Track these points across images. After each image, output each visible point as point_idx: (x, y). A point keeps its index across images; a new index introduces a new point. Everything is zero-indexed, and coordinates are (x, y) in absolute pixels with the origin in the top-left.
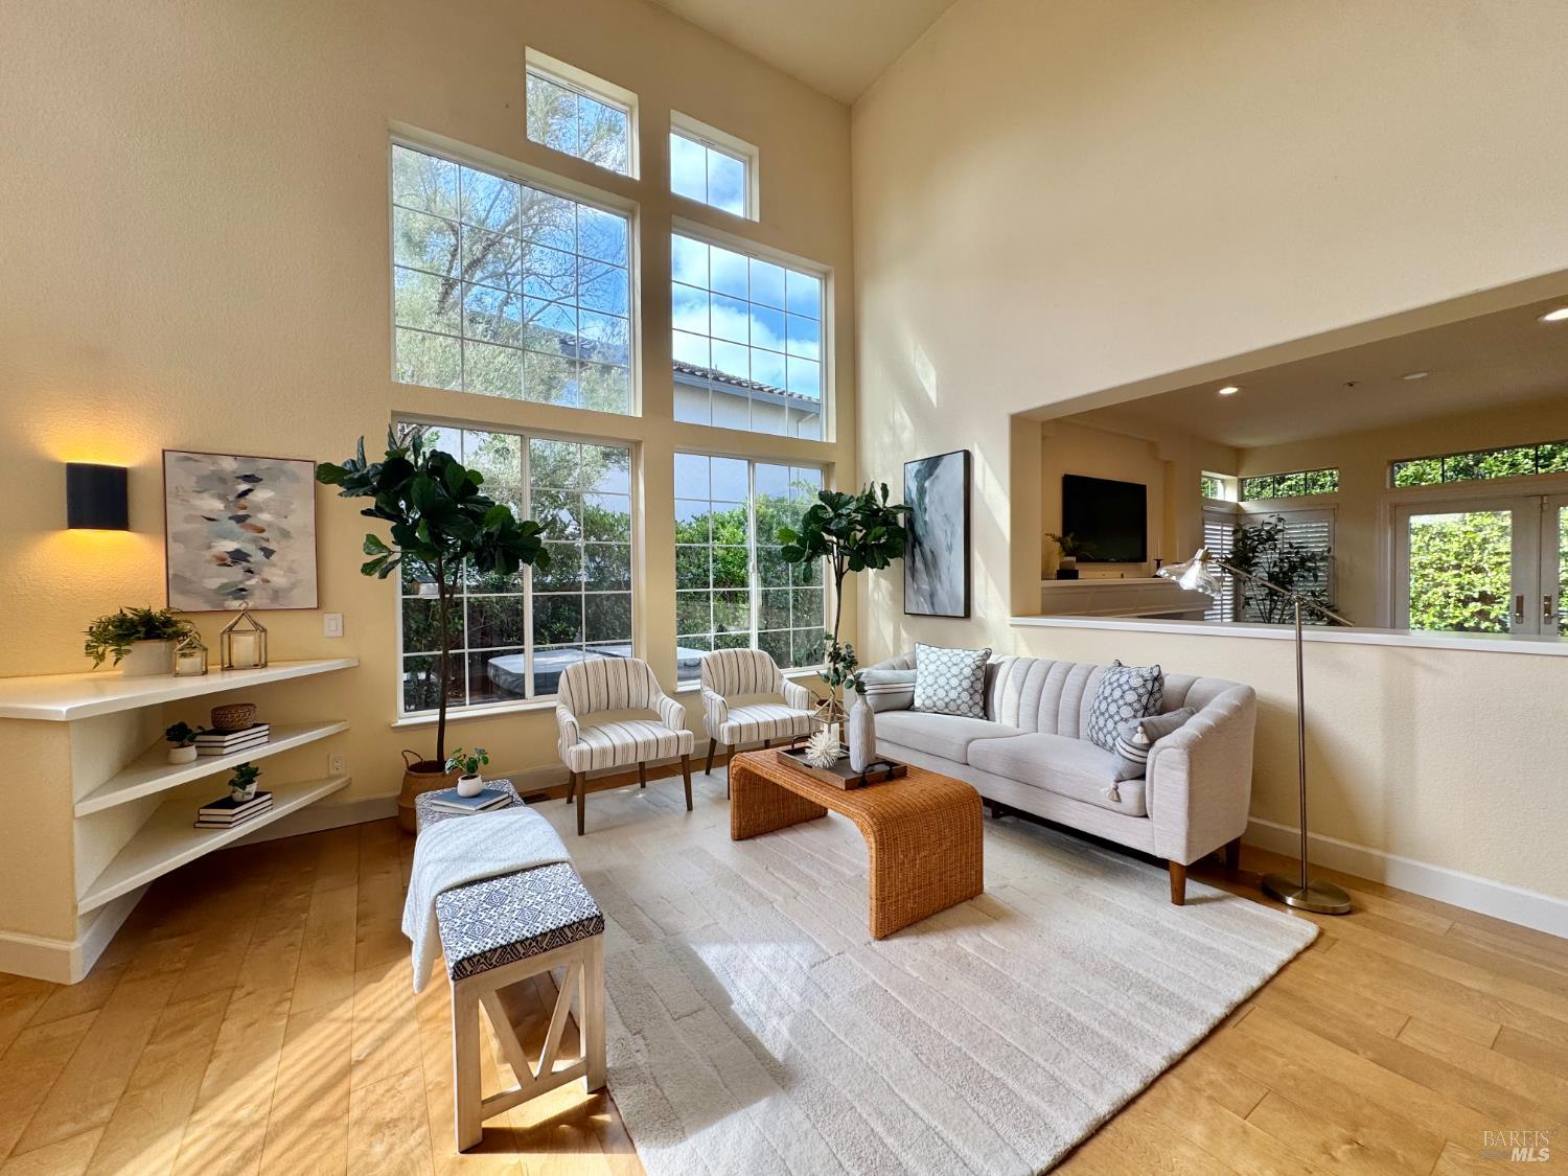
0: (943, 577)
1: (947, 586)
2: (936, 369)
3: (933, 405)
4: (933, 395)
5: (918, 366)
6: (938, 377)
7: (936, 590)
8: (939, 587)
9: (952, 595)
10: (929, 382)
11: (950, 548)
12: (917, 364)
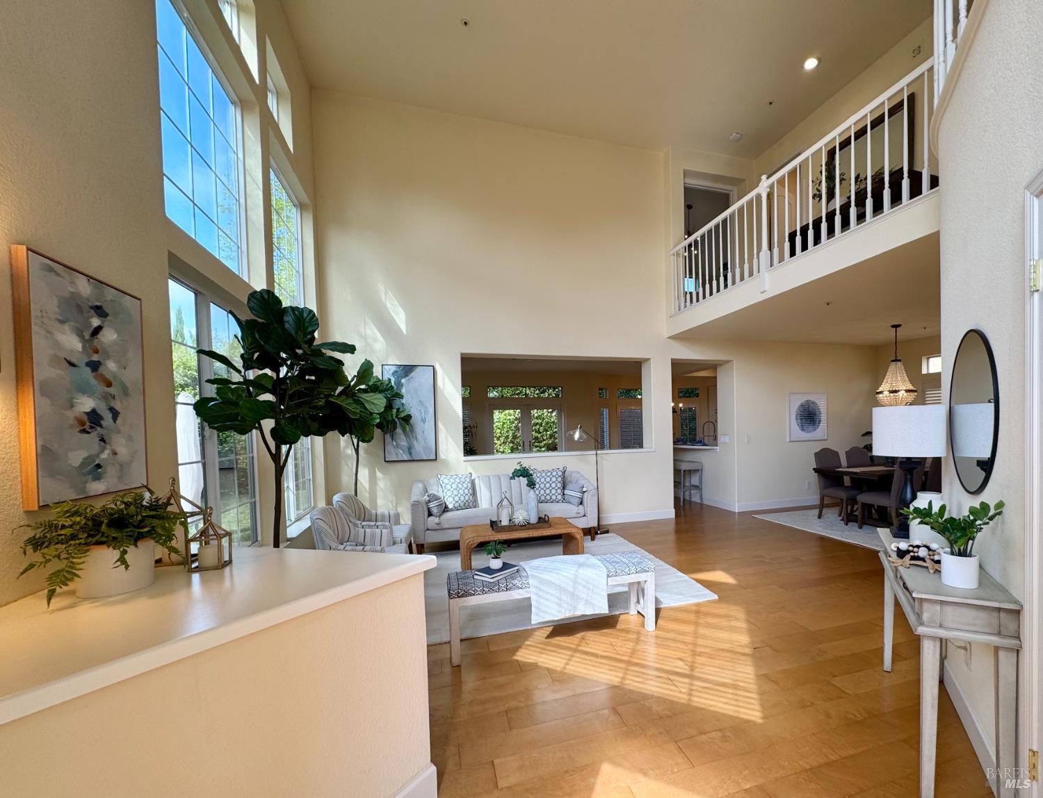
0: (419, 437)
1: (422, 443)
2: (404, 311)
3: (403, 333)
4: (403, 327)
5: (388, 305)
6: (407, 317)
7: (413, 445)
8: (415, 443)
9: (426, 448)
10: (400, 318)
11: (424, 421)
12: (387, 303)
